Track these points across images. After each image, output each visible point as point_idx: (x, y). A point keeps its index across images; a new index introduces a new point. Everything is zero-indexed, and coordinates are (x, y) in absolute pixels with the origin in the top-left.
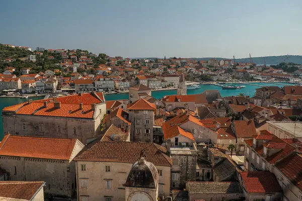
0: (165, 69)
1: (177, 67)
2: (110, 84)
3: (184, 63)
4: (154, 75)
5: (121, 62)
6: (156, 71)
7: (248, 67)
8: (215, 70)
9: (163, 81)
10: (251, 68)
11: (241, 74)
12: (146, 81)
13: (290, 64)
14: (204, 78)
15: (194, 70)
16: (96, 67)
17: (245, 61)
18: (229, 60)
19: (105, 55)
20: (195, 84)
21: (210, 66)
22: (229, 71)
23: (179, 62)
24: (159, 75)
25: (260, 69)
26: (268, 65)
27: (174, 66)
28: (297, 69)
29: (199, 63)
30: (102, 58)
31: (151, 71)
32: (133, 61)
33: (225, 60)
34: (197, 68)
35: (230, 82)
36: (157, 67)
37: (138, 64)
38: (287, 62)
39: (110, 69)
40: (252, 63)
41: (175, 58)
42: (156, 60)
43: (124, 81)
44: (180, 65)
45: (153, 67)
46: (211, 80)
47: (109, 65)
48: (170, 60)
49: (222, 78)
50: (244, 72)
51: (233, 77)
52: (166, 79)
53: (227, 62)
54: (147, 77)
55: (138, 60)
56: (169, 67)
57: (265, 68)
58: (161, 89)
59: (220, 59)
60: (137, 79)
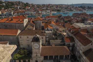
0: (47, 8)
1: (51, 7)
2: (30, 12)
3: (53, 6)
4: (43, 10)
5: (33, 6)
6: (44, 8)
7: (71, 7)
8: (62, 8)
9: (46, 11)
10: (72, 7)
11: (69, 9)
12: (41, 12)
13: (84, 6)
14: (58, 11)
15: (55, 8)
16: (25, 7)
17: (71, 5)
18: (66, 5)
19: (28, 3)
20: (55, 12)
21: (60, 7)
22: (66, 8)
23: (51, 5)
24: (45, 10)
25: (75, 8)
26: (77, 7)
27: (49, 7)
28: (85, 8)
29: (57, 6)
30: (27, 4)
31: (43, 8)
32: (37, 5)
33: (65, 5)
34: (57, 7)
35: (66, 12)
36: (44, 7)
37: (38, 6)
38: (83, 5)
39: (30, 8)
40: (73, 6)
41: (50, 4)
42: (44, 5)
43: (34, 11)
44: (51, 6)
45: (43, 7)
46: (60, 11)
47: (29, 7)
48: (48, 5)
49: (64, 10)
50: (70, 9)
51: (67, 10)
52: (47, 11)
53: (65, 6)
54: (41, 10)
55: (39, 5)
56: (48, 7)
57: (76, 7)
58: (45, 14)
59: (63, 5)
60: (38, 11)
